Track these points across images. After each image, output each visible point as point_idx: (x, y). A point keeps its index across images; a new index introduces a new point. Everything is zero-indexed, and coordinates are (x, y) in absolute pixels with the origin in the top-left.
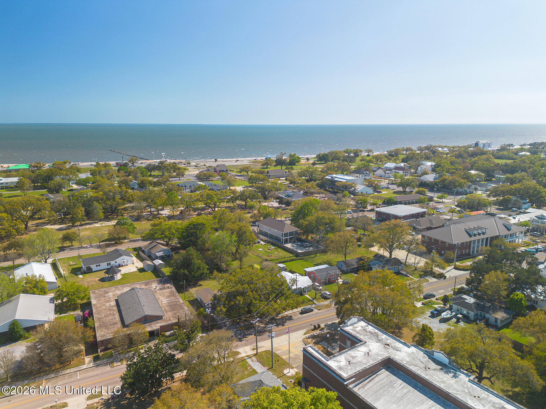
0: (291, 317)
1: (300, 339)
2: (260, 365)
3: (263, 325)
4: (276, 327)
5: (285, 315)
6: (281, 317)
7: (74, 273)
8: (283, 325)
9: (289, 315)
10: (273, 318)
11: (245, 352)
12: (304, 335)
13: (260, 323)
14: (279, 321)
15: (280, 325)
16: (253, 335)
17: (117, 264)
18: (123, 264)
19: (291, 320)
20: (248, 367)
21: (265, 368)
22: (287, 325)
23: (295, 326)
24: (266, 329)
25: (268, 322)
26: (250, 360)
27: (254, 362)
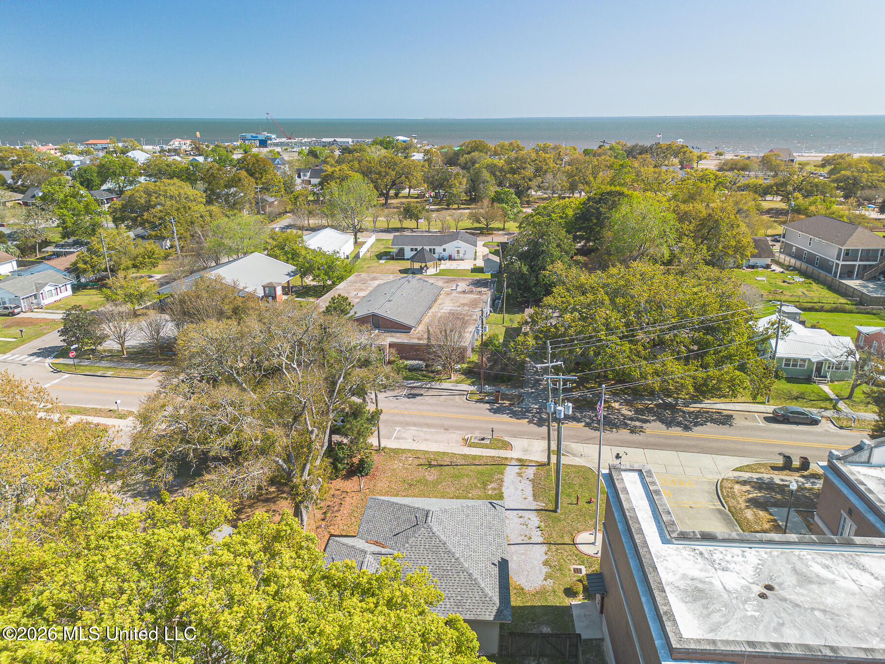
0: (730, 417)
1: (710, 477)
2: (529, 490)
3: (630, 413)
4: (664, 426)
5: (714, 411)
6: (698, 409)
7: (380, 256)
8: (687, 428)
9: (725, 413)
10: (672, 407)
11: (525, 451)
12: (734, 470)
13: (627, 405)
14: (685, 417)
15: (677, 426)
16: (583, 424)
17: (446, 254)
18: (455, 255)
19: (723, 424)
20: (491, 482)
21: (536, 503)
22: (698, 432)
23: (725, 441)
24: (629, 422)
25: (650, 410)
26: (516, 469)
27: (520, 478)
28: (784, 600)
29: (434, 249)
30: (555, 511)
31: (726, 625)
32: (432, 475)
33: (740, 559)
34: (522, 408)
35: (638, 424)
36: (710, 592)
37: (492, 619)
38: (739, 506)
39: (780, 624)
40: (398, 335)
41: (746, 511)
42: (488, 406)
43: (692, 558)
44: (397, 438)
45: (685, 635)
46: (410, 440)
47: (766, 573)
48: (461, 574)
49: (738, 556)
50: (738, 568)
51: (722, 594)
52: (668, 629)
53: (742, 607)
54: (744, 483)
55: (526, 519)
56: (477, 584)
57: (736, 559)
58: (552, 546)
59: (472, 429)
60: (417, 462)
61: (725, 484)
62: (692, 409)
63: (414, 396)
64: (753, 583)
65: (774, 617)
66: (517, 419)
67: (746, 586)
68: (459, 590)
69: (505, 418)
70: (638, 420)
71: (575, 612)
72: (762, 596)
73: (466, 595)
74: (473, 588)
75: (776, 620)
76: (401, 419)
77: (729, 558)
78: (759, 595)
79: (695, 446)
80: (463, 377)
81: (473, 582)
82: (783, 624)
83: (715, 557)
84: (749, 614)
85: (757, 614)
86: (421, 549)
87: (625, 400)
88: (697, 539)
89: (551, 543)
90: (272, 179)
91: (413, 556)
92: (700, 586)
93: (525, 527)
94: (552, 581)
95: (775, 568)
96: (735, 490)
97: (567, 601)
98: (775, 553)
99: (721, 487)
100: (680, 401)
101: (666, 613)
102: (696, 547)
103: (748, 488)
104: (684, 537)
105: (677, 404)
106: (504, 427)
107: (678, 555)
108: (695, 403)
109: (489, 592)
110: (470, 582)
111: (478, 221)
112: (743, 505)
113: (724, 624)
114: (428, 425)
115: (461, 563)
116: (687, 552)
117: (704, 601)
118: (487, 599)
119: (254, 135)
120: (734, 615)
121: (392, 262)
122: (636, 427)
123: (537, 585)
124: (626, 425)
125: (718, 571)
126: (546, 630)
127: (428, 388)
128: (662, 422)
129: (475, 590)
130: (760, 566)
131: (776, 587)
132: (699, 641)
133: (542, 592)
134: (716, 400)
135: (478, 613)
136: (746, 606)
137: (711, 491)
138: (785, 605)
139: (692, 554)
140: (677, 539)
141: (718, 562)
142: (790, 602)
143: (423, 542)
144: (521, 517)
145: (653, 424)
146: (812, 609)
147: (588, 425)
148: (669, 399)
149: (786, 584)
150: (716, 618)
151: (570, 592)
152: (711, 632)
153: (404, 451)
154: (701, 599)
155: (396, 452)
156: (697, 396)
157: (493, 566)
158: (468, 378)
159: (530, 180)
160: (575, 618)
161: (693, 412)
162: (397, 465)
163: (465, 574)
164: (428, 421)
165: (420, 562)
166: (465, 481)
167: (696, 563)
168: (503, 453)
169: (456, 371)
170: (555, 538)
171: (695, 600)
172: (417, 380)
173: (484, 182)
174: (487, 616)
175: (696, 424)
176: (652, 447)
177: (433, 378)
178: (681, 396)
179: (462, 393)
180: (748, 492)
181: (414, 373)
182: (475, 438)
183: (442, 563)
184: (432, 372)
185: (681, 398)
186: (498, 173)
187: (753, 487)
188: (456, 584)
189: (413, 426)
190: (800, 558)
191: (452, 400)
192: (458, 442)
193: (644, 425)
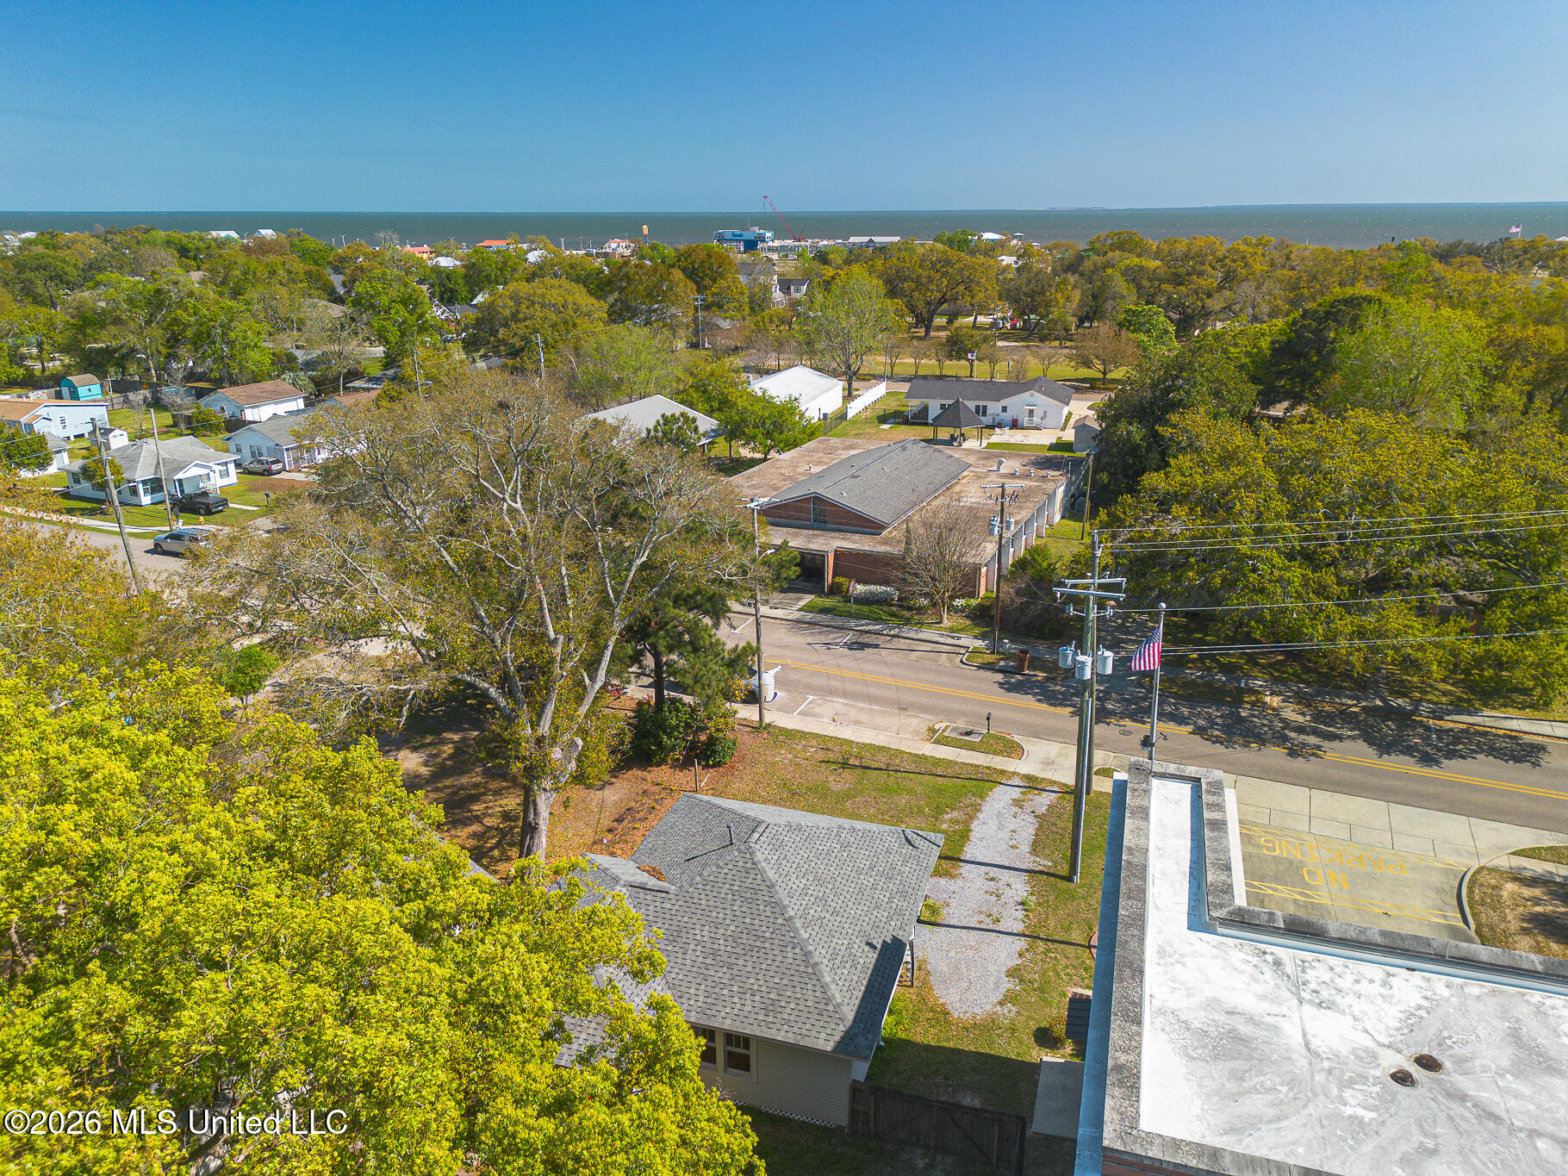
0: (1538, 748)
1: (1453, 860)
2: (1027, 830)
3: (1300, 719)
4: (1372, 751)
5: (1501, 732)
6: (1465, 726)
7: (883, 419)
8: (1427, 760)
9: (1527, 739)
10: (1404, 718)
11: (1048, 763)
12: (1514, 853)
13: (1299, 703)
14: (1429, 738)
15: (1402, 753)
16: (1190, 728)
17: (1007, 417)
18: (1026, 421)
19: (1518, 760)
20: (953, 809)
21: (1032, 858)
22: (1452, 771)
23: (1511, 794)
24: (1293, 735)
25: (1347, 718)
26: (1016, 793)
27: (1016, 809)
28: (1463, 1098)
29: (985, 408)
30: (1069, 879)
31: (1274, 1126)
32: (839, 782)
33: (1376, 989)
34: (1069, 687)
35: (1312, 740)
36: (1264, 1047)
37: (829, 1047)
38: (1503, 926)
39: (1426, 1150)
40: (856, 537)
41: (1517, 938)
42: (1000, 677)
43: (1249, 969)
44: (804, 714)
45: (1146, 1124)
46: (826, 720)
47: (1433, 1030)
48: (789, 949)
49: (1371, 981)
50: (1359, 1007)
51: (1295, 1056)
52: (1109, 1102)
53: (1335, 1092)
54: (1533, 881)
55: (1000, 884)
56: (817, 975)
57: (1363, 987)
58: (1040, 943)
59: (950, 714)
60: (821, 756)
61: (1482, 878)
62: (1451, 725)
63: (862, 646)
64: (1389, 1047)
65: (1414, 1129)
66: (1051, 705)
67: (1366, 1050)
68: (777, 980)
69: (1028, 701)
70: (1316, 732)
71: (1043, 1078)
72: (1402, 1078)
73: (789, 994)
74: (807, 980)
75: (1417, 1137)
76: (824, 682)
77: (1346, 983)
78: (1394, 1076)
79: (1436, 797)
80: (968, 622)
81: (810, 970)
82: (1433, 1152)
83: (1310, 975)
84: (1348, 1111)
85: (1368, 1115)
86: (723, 890)
87: (1296, 693)
88: (1275, 931)
89: (1038, 938)
90: (729, 288)
91: (703, 902)
92: (1244, 1029)
93: (994, 898)
94: (1014, 1009)
95: (1462, 1022)
96: (1505, 894)
97: (1034, 1053)
98: (1474, 989)
99: (1473, 882)
100: (1424, 707)
101: (1119, 1068)
102: (1270, 948)
103: (1537, 892)
104: (1242, 921)
105: (1415, 711)
106: (1019, 717)
107: (1216, 957)
108: (1459, 713)
109: (837, 995)
110: (802, 969)
111: (1087, 364)
112: (1514, 926)
113: (1270, 1121)
114: (869, 699)
115: (796, 930)
116: (1242, 955)
117: (1241, 1064)
118: (830, 1008)
119: (737, 232)
120: (1305, 1106)
121: (904, 427)
122: (1305, 745)
123: (979, 1011)
124: (1285, 739)
125: (1307, 1008)
126: (969, 1100)
127: (893, 636)
128: (1370, 741)
129: (810, 987)
130: (1423, 1013)
131: (1448, 1064)
132: (1176, 1144)
133: (987, 1026)
134: (1511, 712)
135: (804, 1032)
136: (1347, 1094)
137: (1446, 887)
138: (1456, 1109)
139: (1255, 960)
140: (1225, 922)
141: (1313, 986)
142: (1475, 1106)
143: (729, 876)
144: (992, 879)
145: (1347, 744)
146: (1534, 1134)
147: (1200, 731)
148: (1400, 701)
149: (1477, 1063)
150: (1255, 1104)
151: (1045, 1038)
152: (1226, 1133)
153: (804, 735)
154: (1233, 1058)
155: (790, 734)
156: (1469, 701)
157: (867, 948)
158: (977, 625)
159: (1209, 296)
160: (1040, 1089)
161: (1451, 730)
162: (783, 756)
163: (797, 950)
164: (872, 691)
165: (714, 914)
166: (903, 801)
167: (1256, 981)
168: (999, 762)
169: (956, 610)
170: (1053, 928)
171: (1216, 1058)
172: (875, 619)
173: (1114, 299)
174: (821, 1042)
175: (1451, 755)
176: (1331, 788)
177: (909, 619)
178: (1430, 697)
179: (956, 649)
180: (1537, 901)
181: (875, 608)
182: (954, 730)
183: (756, 922)
184: (910, 609)
185: (1429, 701)
186: (1145, 283)
187: (1550, 893)
188: (773, 968)
189: (841, 697)
190: (1539, 1010)
191: (932, 660)
192: (917, 733)
193: (1326, 744)
